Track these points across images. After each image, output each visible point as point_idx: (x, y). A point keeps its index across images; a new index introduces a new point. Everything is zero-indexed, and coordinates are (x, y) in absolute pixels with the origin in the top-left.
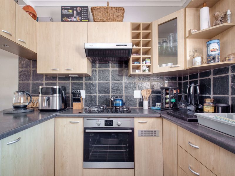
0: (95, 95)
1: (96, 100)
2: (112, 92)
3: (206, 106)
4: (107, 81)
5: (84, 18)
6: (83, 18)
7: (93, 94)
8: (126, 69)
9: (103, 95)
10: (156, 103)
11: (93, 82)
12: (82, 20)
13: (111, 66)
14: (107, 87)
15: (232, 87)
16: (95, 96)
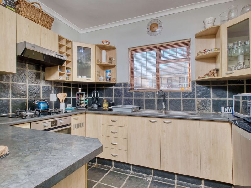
0: (8, 98)
1: (9, 105)
2: (29, 95)
3: (105, 103)
4: (23, 83)
5: (10, 6)
6: (7, 4)
7: (4, 97)
8: (44, 72)
9: (19, 98)
10: (68, 105)
11: (5, 82)
12: (7, 6)
13: (28, 67)
14: (24, 90)
15: (114, 94)
16: (7, 100)
